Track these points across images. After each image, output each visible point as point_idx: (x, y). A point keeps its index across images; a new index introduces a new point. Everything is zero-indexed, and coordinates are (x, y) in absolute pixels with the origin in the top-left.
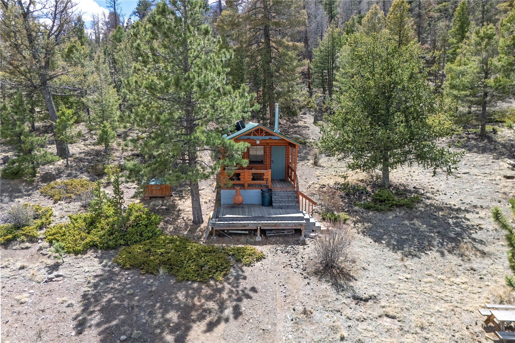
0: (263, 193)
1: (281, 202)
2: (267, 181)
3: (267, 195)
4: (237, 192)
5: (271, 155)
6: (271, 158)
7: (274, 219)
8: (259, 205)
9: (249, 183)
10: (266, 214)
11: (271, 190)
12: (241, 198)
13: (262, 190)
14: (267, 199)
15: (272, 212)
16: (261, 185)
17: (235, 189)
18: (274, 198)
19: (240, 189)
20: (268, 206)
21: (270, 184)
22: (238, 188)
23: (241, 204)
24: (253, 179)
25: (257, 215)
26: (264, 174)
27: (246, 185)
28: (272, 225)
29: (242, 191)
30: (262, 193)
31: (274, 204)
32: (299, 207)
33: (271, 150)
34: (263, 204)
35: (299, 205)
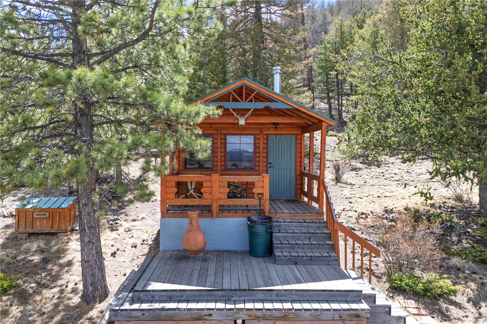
0: (251, 226)
1: (293, 246)
2: (260, 199)
3: (261, 229)
4: (191, 223)
5: (267, 153)
6: (267, 157)
7: (281, 296)
8: (243, 253)
9: (221, 203)
10: (260, 280)
11: (270, 218)
12: (200, 238)
13: (249, 219)
14: (261, 241)
15: (274, 275)
16: (247, 209)
17: (187, 216)
18: (277, 237)
19: (200, 216)
20: (264, 257)
21: (267, 206)
22: (194, 214)
23: (202, 250)
24: (232, 195)
25: (235, 286)
26: (253, 184)
27: (215, 208)
28: (277, 314)
29: (205, 222)
30: (249, 226)
31: (277, 253)
32: (338, 260)
33: (267, 144)
34: (252, 252)
35: (338, 256)
